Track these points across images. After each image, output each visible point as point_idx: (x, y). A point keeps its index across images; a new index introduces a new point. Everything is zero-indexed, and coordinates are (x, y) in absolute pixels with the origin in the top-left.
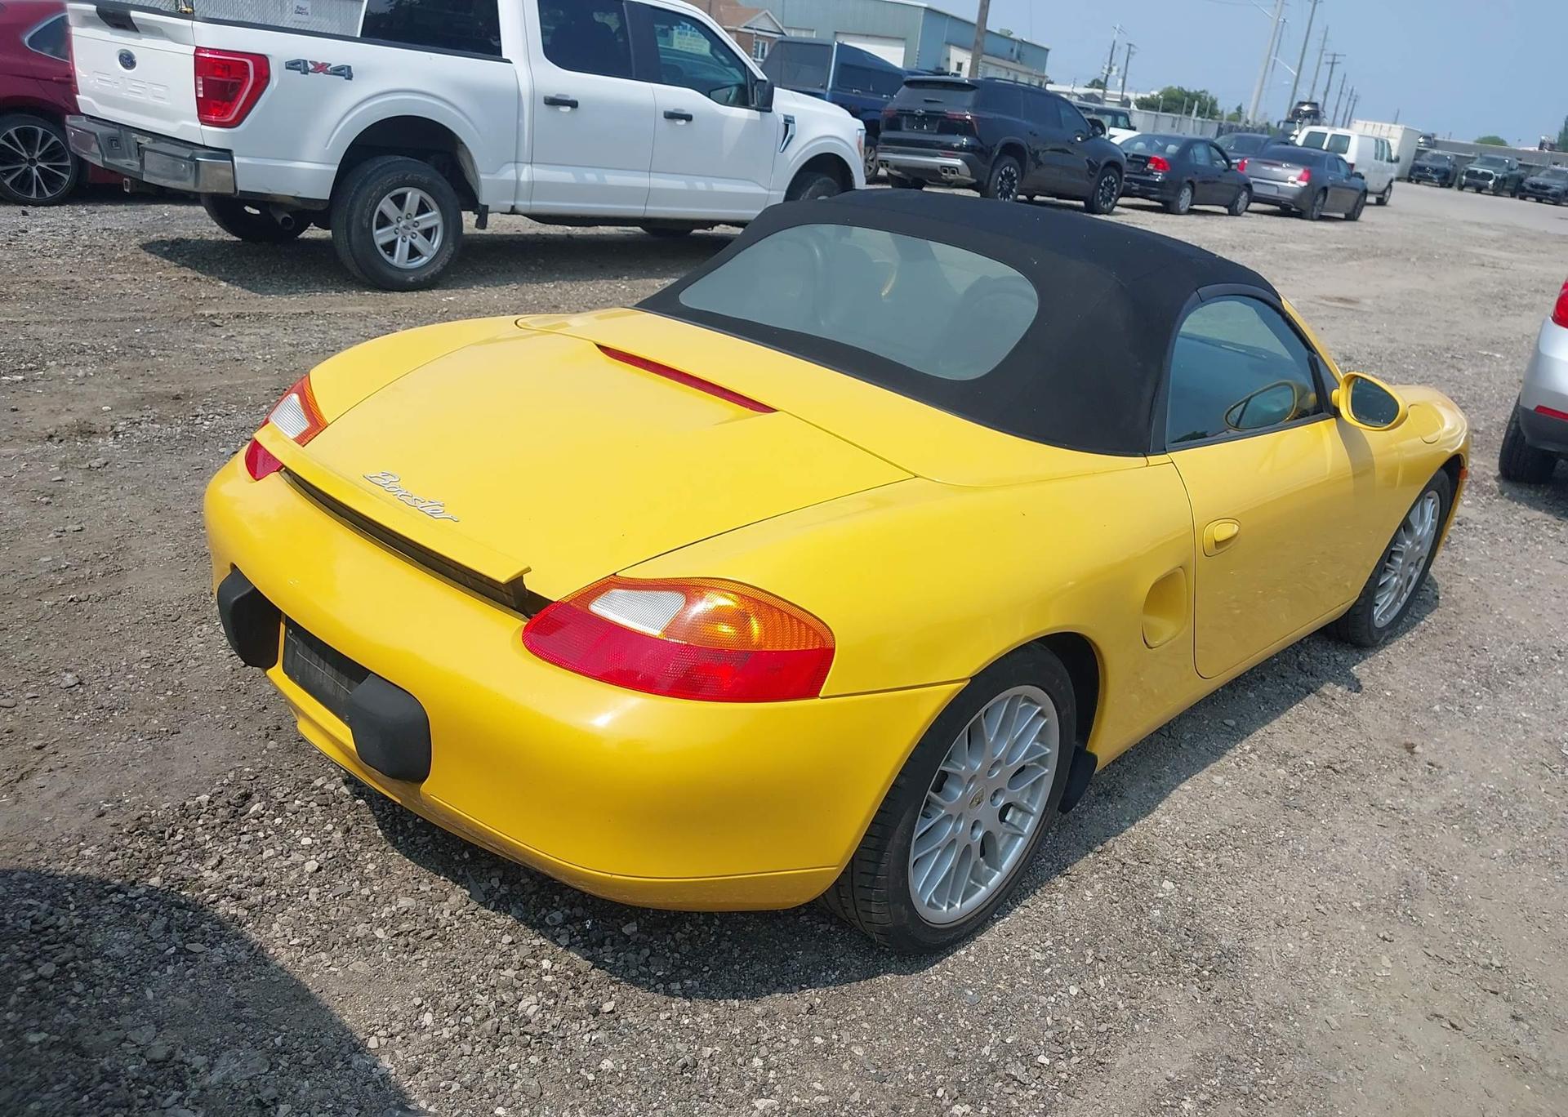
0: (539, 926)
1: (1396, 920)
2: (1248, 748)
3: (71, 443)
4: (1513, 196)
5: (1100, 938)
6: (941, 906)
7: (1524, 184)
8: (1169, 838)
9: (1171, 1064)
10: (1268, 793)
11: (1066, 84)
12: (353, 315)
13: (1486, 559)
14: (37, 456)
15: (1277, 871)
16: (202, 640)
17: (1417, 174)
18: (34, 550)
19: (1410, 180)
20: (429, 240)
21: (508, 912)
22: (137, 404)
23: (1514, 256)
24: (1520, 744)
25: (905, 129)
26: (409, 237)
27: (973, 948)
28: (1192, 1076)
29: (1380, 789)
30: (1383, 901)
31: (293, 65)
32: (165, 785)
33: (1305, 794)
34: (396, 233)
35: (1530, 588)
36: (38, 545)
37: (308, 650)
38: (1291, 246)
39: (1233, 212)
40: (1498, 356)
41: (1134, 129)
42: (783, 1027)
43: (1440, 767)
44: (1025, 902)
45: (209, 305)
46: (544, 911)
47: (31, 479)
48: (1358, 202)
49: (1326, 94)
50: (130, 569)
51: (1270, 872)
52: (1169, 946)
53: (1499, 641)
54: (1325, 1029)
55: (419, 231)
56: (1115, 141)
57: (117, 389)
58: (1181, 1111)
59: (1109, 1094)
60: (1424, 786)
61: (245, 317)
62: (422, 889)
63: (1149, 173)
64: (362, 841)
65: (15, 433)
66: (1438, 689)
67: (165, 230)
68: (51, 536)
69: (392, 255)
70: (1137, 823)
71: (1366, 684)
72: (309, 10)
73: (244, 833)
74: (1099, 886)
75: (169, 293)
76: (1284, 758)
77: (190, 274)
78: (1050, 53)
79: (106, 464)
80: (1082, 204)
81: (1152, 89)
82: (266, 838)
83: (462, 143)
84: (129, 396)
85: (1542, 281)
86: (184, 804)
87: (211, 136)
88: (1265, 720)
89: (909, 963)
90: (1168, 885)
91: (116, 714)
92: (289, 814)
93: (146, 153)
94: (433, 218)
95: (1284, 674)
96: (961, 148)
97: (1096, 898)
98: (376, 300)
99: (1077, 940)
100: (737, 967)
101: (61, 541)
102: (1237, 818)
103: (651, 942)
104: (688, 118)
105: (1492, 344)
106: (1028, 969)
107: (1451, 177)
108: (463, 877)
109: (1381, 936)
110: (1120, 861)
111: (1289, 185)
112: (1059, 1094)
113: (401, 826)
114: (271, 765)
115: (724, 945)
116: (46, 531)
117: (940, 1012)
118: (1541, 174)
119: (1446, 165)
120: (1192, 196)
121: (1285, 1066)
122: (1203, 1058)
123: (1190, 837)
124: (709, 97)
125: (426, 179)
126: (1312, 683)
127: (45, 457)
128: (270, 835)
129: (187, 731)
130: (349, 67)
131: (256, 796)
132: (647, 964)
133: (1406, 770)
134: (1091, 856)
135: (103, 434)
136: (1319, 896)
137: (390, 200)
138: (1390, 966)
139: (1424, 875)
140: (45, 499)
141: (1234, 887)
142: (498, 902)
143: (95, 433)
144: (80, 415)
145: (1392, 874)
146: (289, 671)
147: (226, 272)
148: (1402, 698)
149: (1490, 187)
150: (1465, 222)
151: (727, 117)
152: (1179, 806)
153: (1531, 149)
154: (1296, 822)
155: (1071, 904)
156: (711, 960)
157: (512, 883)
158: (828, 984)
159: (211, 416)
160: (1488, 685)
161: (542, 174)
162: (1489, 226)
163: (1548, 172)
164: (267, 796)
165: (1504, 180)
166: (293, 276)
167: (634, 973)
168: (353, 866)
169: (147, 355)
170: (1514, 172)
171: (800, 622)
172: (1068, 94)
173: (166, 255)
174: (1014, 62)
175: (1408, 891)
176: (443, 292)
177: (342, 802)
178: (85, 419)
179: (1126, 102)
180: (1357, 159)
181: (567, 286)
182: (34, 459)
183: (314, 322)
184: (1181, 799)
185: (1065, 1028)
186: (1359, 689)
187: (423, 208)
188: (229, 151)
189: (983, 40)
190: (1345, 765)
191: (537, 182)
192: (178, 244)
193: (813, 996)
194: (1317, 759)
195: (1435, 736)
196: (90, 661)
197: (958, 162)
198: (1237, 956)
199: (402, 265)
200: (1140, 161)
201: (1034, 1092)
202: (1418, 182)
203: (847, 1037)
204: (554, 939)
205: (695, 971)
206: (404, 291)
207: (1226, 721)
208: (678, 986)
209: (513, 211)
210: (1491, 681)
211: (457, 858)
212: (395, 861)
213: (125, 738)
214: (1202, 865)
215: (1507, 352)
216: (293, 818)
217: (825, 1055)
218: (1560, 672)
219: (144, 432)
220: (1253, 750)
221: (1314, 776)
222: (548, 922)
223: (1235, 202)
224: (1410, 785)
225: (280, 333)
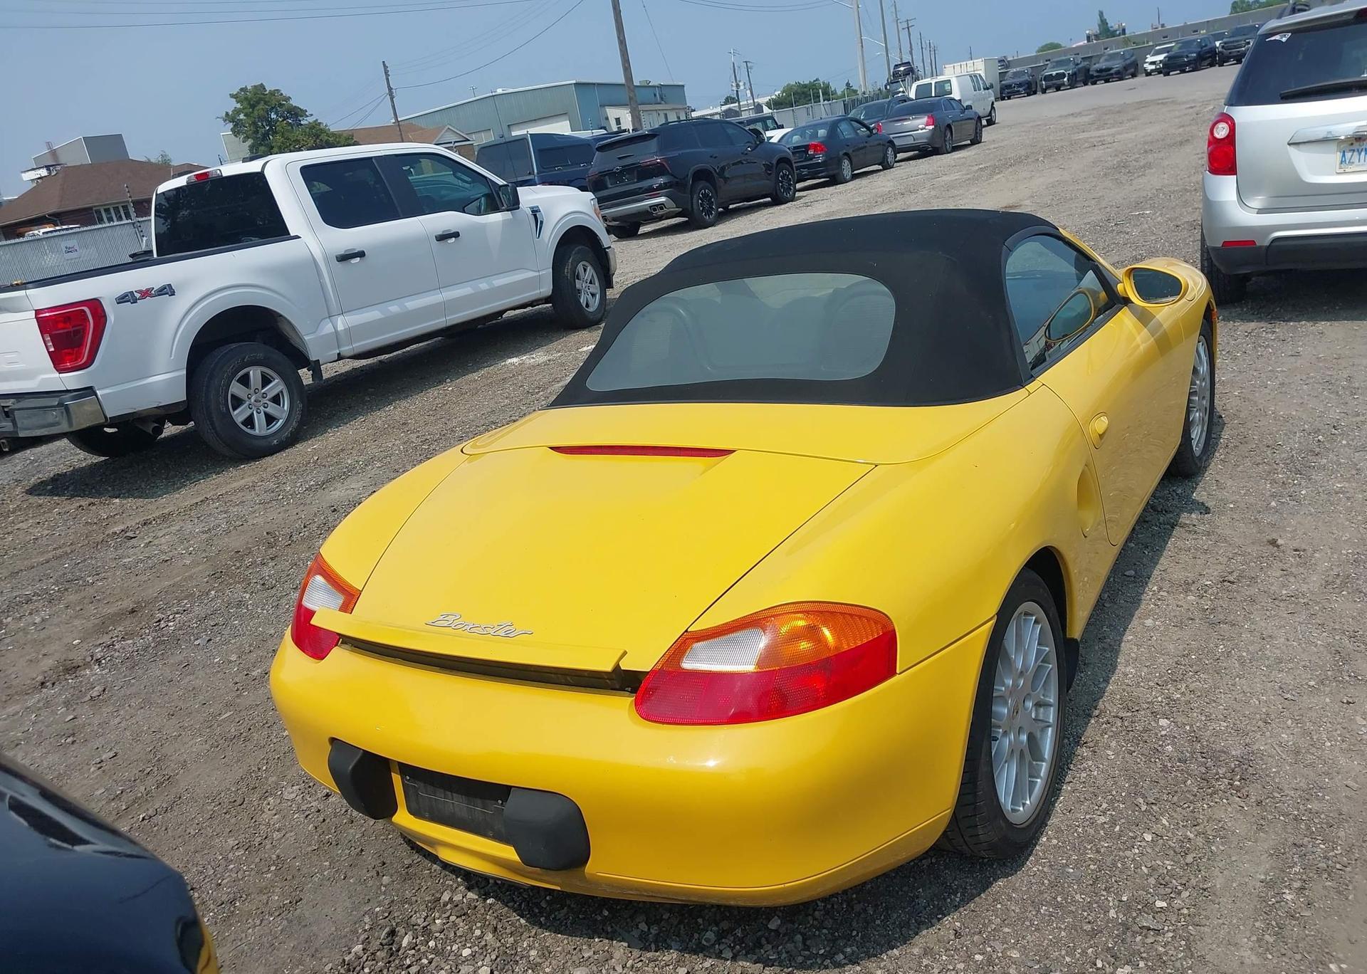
0: (699, 950)
1: (1346, 685)
2: (1155, 588)
3: (64, 683)
4: (1086, 84)
5: (1140, 786)
6: (1017, 808)
7: (1091, 73)
8: (1142, 684)
9: (1258, 869)
10: (1192, 619)
11: (707, 108)
12: (241, 489)
13: (1236, 374)
14: (41, 704)
15: (1238, 679)
16: (274, 812)
17: (1006, 92)
18: (84, 787)
19: (1003, 99)
20: (280, 405)
21: (669, 948)
22: (102, 628)
23: (1113, 130)
24: (1349, 510)
25: (610, 186)
26: (262, 408)
27: (1050, 832)
28: (1278, 872)
29: (1272, 584)
30: (1329, 673)
31: (123, 299)
32: (316, 950)
33: (1220, 609)
34: (251, 409)
35: (1282, 384)
36: (86, 781)
37: (430, 788)
38: (945, 178)
39: (887, 166)
40: (1148, 212)
41: (782, 127)
42: (944, 958)
43: (1304, 550)
44: (1067, 779)
45: (115, 523)
46: (696, 936)
47: (47, 727)
48: (976, 129)
49: (911, 53)
50: (177, 774)
51: (1233, 682)
52: (1196, 772)
53: (1286, 434)
54: (1349, 793)
55: (269, 400)
56: (774, 140)
57: (77, 622)
58: (1287, 903)
59: (1226, 912)
60: (1302, 570)
61: (150, 523)
62: (586, 955)
63: (812, 157)
64: (511, 933)
65: (9, 692)
66: (1265, 489)
67: (39, 472)
68: (92, 770)
69: (253, 427)
70: (1111, 681)
71: (1210, 504)
72: (76, 248)
73: (409, 966)
74: (1113, 744)
75: (74, 524)
76: (1187, 586)
77: (84, 502)
78: (685, 88)
79: (104, 690)
80: (769, 199)
81: (775, 91)
82: (430, 963)
83: (281, 316)
84: (90, 625)
85: (1145, 143)
86: (344, 960)
87: (71, 380)
88: (1154, 562)
89: (1009, 864)
90: (1163, 722)
91: (238, 904)
92: (437, 935)
93: (16, 412)
94: (277, 385)
95: (1147, 519)
96: (660, 187)
97: (1117, 754)
98: (253, 470)
99: (1123, 794)
100: (878, 922)
101: (104, 771)
102: (1181, 647)
103: (797, 928)
104: (456, 235)
105: (1138, 205)
106: (1102, 832)
107: (1033, 86)
108: (614, 932)
109: (1345, 702)
110: (1117, 717)
111: (920, 131)
112: (1190, 927)
113: (538, 908)
114: (396, 898)
115: (858, 908)
116: (86, 768)
117: (1057, 896)
118: (1101, 60)
119: (1026, 78)
120: (851, 165)
121: (1339, 834)
122: (1277, 854)
123: (1156, 677)
124: (464, 212)
125: (260, 355)
126: (1171, 518)
127: (48, 704)
128: (433, 959)
129: (307, 897)
130: (170, 285)
131: (401, 930)
132: (807, 948)
133: (1281, 562)
134: (1093, 721)
135: (87, 665)
136: (1281, 688)
137: (236, 383)
138: (1365, 723)
139: (1346, 641)
140: (69, 740)
141: (1214, 705)
142: (656, 942)
143: (79, 667)
144: (57, 656)
145: (1322, 649)
146: (415, 812)
147: (113, 490)
148: (1243, 505)
149: (1066, 83)
150: (1061, 116)
151: (486, 223)
152: (1133, 655)
153: (1081, 43)
154: (1227, 635)
155: (1101, 766)
156: (854, 924)
157: (658, 921)
158: (956, 908)
159: (171, 617)
160: (1299, 472)
161: (353, 319)
162: (1080, 114)
163: (1106, 57)
164: (410, 926)
165: (1075, 74)
166: (172, 473)
167: (800, 959)
168: (518, 958)
169: (87, 584)
170: (1080, 66)
171: (860, 617)
172: (711, 115)
173: (52, 493)
174: (660, 104)
175: (1342, 658)
176: (305, 444)
177: (476, 907)
178: (64, 657)
179: (759, 108)
180: (962, 95)
181: (404, 404)
182: (40, 709)
183: (211, 506)
184: (1131, 649)
185: (1160, 871)
186: (1207, 510)
187: (266, 381)
188: (91, 388)
189: (635, 96)
190: (1235, 574)
191: (352, 327)
192: (57, 480)
193: (952, 921)
194: (1212, 578)
195: (1285, 527)
196: (189, 866)
197: (663, 199)
198: (1251, 760)
199: (265, 432)
200: (802, 150)
201: (1171, 934)
202: (1009, 98)
203: (999, 947)
204: (719, 956)
205: (848, 938)
206: (273, 454)
207: (1127, 573)
208: (842, 956)
209: (340, 357)
210: (1301, 469)
211: (599, 918)
212: (550, 941)
213: (258, 922)
214: (1179, 696)
215: (1152, 207)
216: (442, 936)
217: (991, 968)
218: (1344, 442)
219: (121, 651)
220: (1160, 589)
221: (1218, 593)
222: (705, 943)
223: (885, 157)
224: (1292, 573)
225: (189, 526)
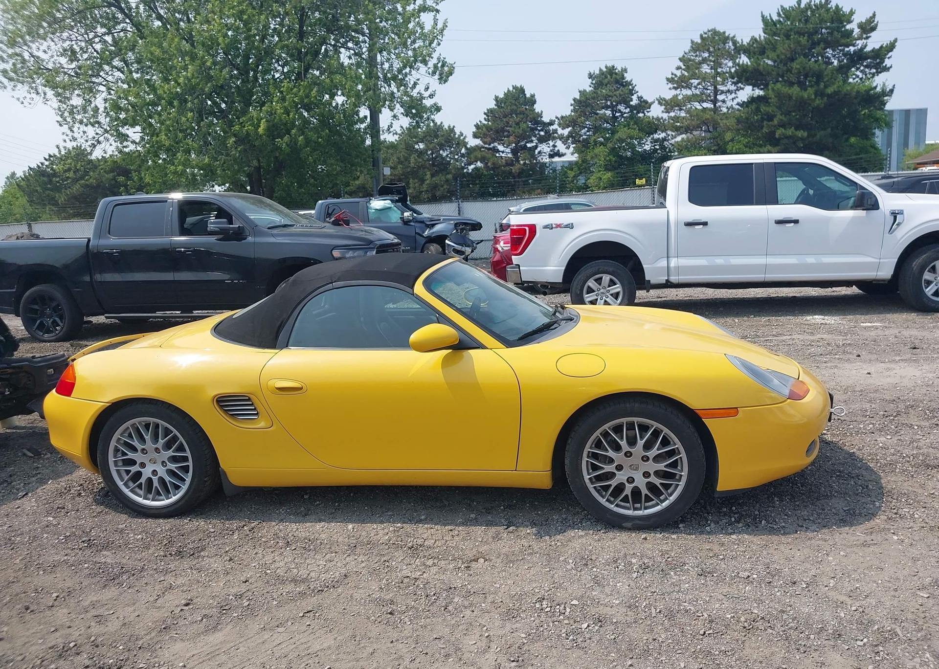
20: (616, 299)
31: (546, 227)
34: (597, 296)
55: (610, 295)
83: (633, 250)
94: (618, 288)
104: (796, 222)
130: (572, 224)
137: (593, 281)
161: (684, 262)
187: (612, 284)
188: (518, 265)
